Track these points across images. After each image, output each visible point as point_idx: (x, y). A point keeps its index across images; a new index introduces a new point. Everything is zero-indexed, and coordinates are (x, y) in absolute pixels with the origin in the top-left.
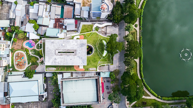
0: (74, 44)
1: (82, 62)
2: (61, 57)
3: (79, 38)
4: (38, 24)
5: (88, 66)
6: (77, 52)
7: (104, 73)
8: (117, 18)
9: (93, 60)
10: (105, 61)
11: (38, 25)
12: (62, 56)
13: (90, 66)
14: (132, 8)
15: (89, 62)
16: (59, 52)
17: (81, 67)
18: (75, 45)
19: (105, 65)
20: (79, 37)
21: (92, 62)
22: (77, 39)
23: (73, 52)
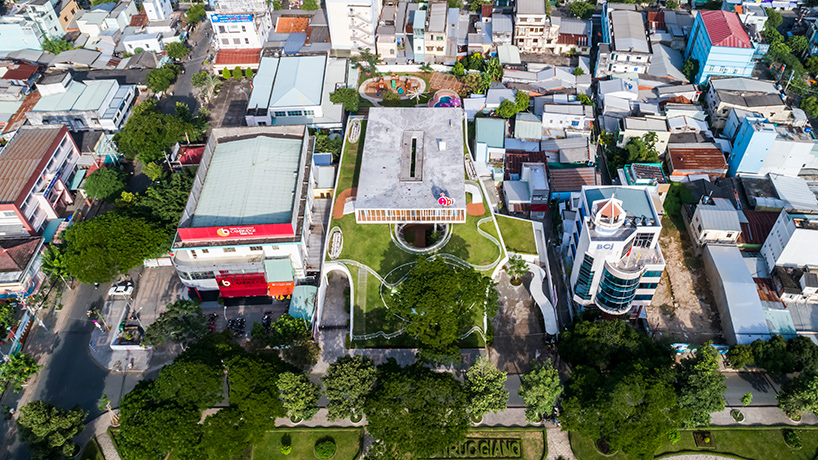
0: (444, 175)
1: (371, 196)
2: (398, 145)
3: (474, 202)
4: (515, 115)
5: (354, 229)
6: (412, 184)
7: (309, 301)
8: (585, 333)
9: (375, 247)
10: (368, 301)
11: (512, 114)
12: (402, 146)
13: (352, 235)
14: (650, 383)
15: (368, 232)
16: (414, 140)
17: (349, 208)
18: (441, 177)
19: (349, 312)
20: (477, 199)
21: (368, 242)
22: (470, 195)
23: (412, 175)
